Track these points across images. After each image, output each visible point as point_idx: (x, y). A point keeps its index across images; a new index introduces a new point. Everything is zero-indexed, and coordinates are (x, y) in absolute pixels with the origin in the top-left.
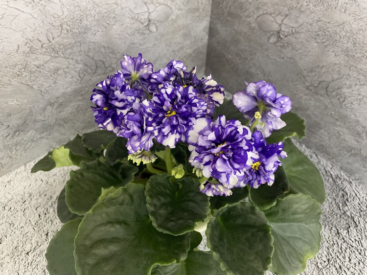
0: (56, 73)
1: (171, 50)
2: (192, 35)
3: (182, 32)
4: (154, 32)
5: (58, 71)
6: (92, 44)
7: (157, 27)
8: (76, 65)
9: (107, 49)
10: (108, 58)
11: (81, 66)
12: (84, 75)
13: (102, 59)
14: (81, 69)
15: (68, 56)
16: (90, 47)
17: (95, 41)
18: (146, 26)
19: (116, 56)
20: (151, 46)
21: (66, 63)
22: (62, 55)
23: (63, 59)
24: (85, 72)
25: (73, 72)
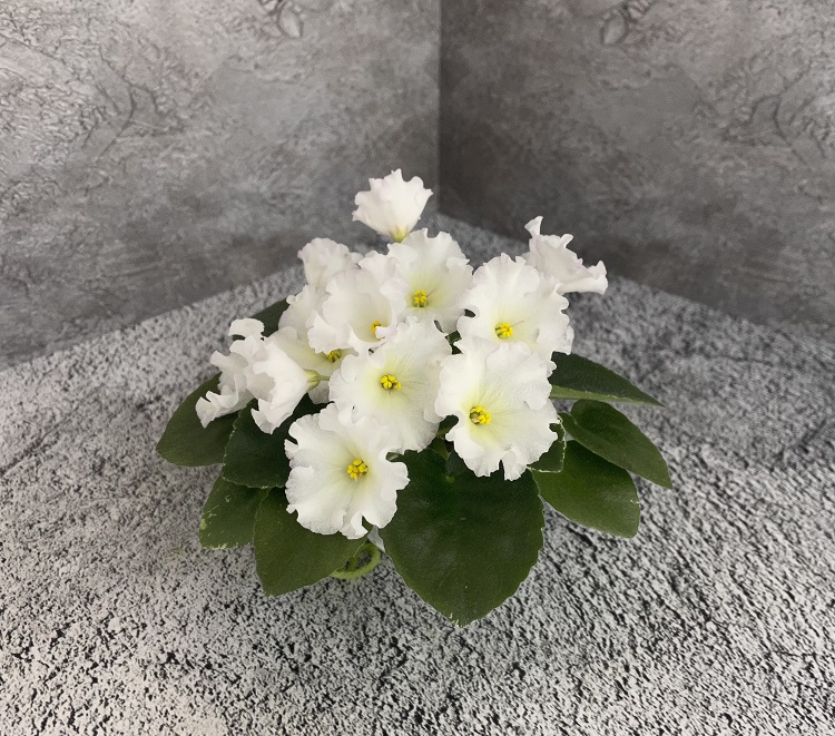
0: (15, 96)
1: (342, 106)
2: (397, 73)
3: (368, 57)
4: (294, 38)
5: (21, 90)
6: (121, 28)
7: (301, 24)
8: (75, 85)
9: (163, 56)
10: (165, 86)
11: (86, 90)
12: (97, 122)
13: (150, 85)
14: (87, 101)
15: (50, 49)
16: (116, 38)
17: (132, 21)
18: (271, 13)
19: (190, 84)
20: (287, 78)
21: (45, 69)
22: (34, 43)
23: (38, 55)
24: (99, 116)
25: (63, 104)
